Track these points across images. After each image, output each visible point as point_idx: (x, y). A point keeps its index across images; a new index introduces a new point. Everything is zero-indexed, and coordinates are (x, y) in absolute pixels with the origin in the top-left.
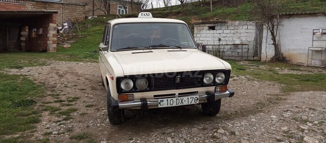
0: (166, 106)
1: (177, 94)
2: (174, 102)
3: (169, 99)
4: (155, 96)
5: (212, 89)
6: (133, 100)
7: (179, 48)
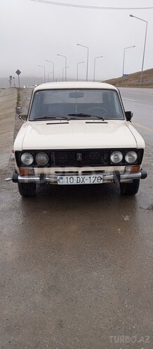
0: (66, 183)
1: (80, 172)
2: (74, 181)
3: (69, 177)
4: (56, 172)
5: (122, 168)
6: (33, 175)
7: (100, 119)
